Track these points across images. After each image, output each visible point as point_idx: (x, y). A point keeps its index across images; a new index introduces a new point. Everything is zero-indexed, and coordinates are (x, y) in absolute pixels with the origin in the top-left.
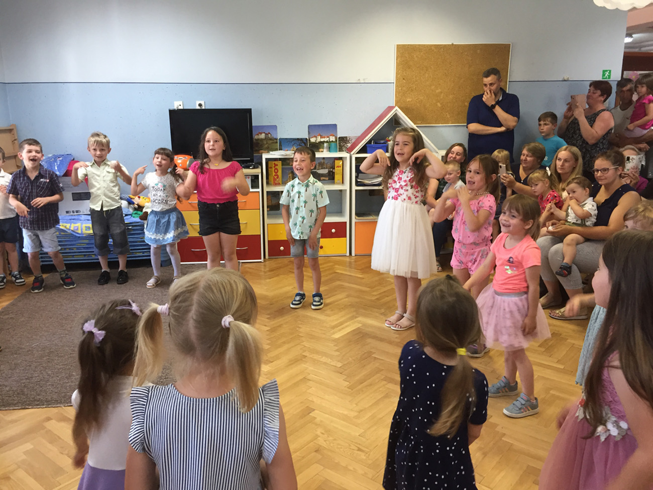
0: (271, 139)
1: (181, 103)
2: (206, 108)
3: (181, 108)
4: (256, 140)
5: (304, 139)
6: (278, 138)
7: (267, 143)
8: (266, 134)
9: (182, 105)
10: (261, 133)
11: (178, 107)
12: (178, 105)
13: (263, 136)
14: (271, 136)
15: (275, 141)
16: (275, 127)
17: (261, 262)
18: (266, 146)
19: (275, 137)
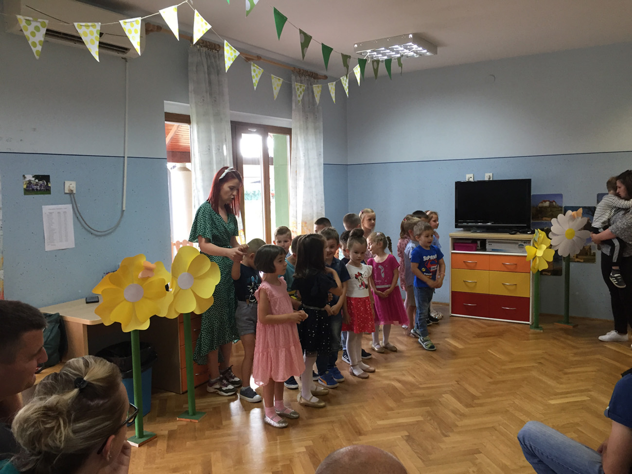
0: (555, 207)
1: (472, 175)
2: (495, 179)
3: (471, 180)
4: (540, 207)
5: (592, 207)
6: (564, 206)
7: (551, 211)
8: (551, 202)
9: (472, 177)
10: (545, 201)
11: (469, 179)
12: (469, 177)
13: (547, 204)
14: (556, 204)
15: (560, 209)
16: (561, 196)
17: (529, 324)
18: (550, 213)
19: (560, 205)
